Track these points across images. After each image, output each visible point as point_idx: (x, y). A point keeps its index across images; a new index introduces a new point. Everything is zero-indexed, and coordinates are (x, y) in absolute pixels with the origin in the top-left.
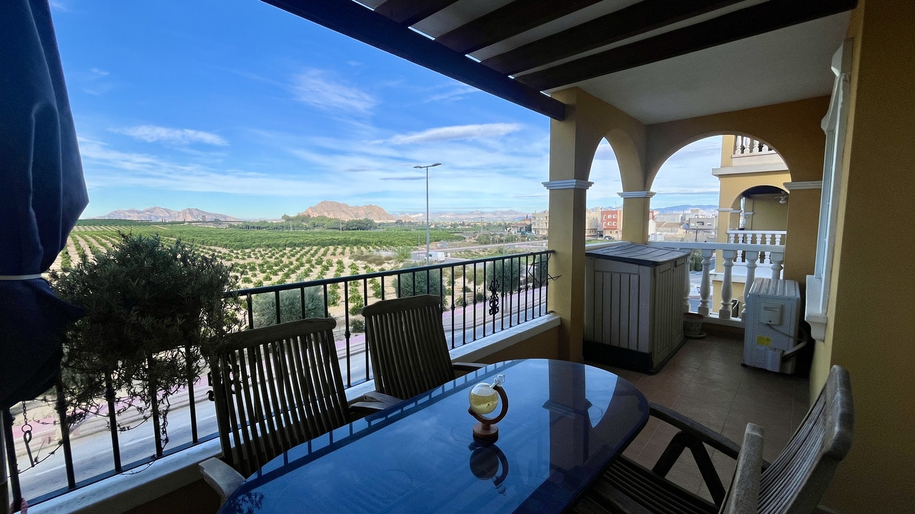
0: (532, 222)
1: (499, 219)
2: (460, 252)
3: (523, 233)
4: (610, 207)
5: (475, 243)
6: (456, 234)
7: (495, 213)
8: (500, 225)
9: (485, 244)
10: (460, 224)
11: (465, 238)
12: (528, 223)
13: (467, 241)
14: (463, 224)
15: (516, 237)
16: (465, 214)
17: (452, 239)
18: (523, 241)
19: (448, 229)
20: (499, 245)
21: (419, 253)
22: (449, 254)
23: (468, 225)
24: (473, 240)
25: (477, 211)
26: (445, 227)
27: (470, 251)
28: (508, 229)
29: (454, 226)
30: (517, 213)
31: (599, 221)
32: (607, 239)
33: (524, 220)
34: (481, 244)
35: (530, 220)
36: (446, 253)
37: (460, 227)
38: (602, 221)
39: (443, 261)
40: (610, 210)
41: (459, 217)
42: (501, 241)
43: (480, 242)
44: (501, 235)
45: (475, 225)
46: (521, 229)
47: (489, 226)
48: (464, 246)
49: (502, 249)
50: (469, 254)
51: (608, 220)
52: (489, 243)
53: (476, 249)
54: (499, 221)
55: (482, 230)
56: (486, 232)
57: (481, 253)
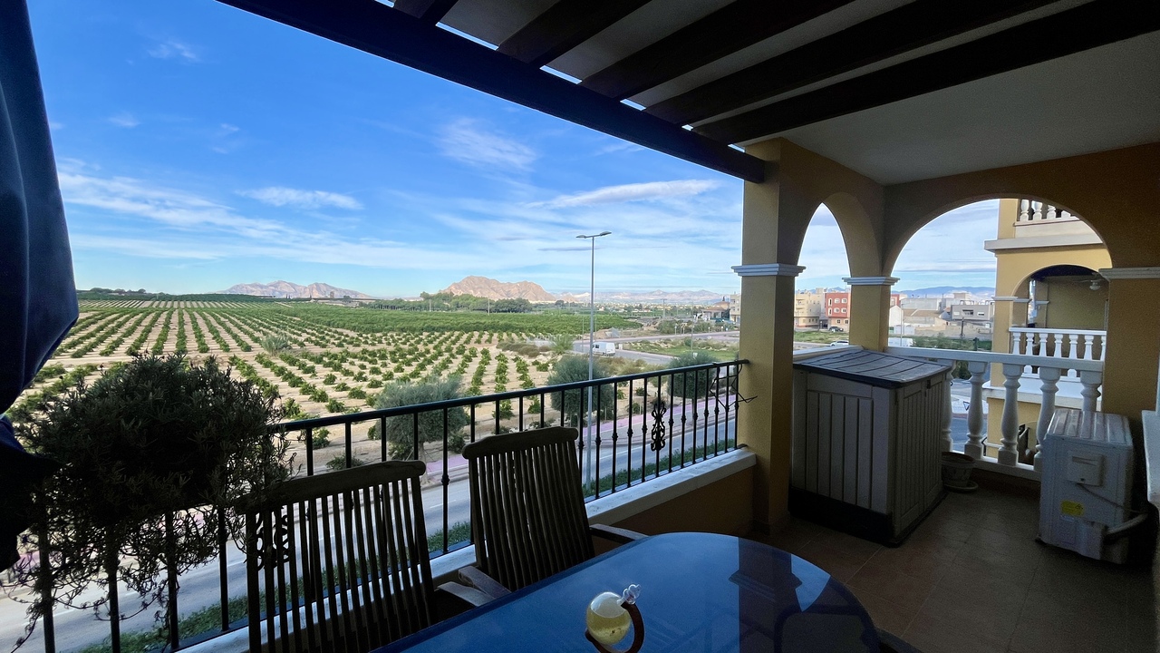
0: (731, 306)
1: (687, 302)
2: (635, 343)
3: (718, 321)
4: (838, 288)
5: (655, 332)
6: (630, 320)
7: (681, 294)
8: (688, 310)
9: (668, 333)
10: (636, 307)
11: (642, 326)
12: (725, 307)
13: (645, 329)
14: (640, 308)
15: (709, 325)
16: (644, 294)
17: (626, 326)
18: (718, 331)
19: (621, 314)
20: (686, 335)
21: (583, 344)
22: (620, 346)
23: (646, 309)
24: (652, 328)
25: (659, 291)
26: (617, 310)
27: (648, 343)
28: (699, 315)
29: (629, 309)
30: (710, 294)
31: (823, 307)
32: (834, 330)
33: (720, 303)
34: (663, 333)
35: (728, 304)
36: (617, 345)
37: (636, 311)
38: (826, 306)
39: (612, 355)
40: (837, 291)
41: (636, 298)
42: (689, 330)
43: (661, 330)
44: (689, 323)
45: (656, 308)
46: (715, 315)
47: (673, 311)
48: (640, 336)
49: (690, 341)
50: (647, 347)
51: (835, 306)
52: (673, 333)
53: (655, 339)
54: (687, 304)
55: (664, 316)
56: (669, 318)
57: (662, 346)
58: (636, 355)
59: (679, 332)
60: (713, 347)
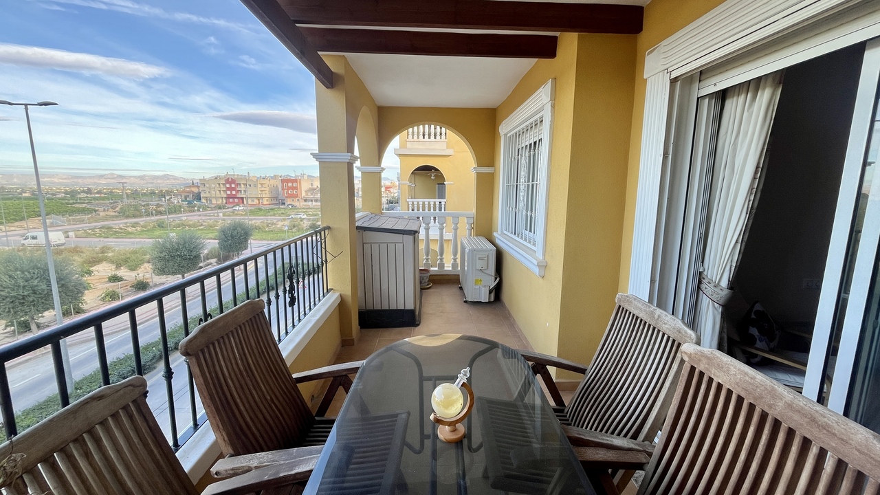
0: (201, 189)
1: (150, 185)
2: (92, 230)
3: (189, 203)
5: (117, 217)
6: (77, 206)
7: (142, 178)
8: (153, 193)
9: (134, 216)
10: (83, 192)
11: (96, 211)
12: (196, 190)
13: (101, 214)
14: (89, 192)
15: (180, 206)
16: (90, 177)
17: (72, 212)
18: (191, 212)
19: (60, 199)
20: (157, 217)
22: (71, 234)
23: (97, 193)
24: (111, 213)
25: (112, 174)
26: (53, 195)
27: (109, 228)
28: (167, 198)
29: (73, 194)
30: (175, 178)
31: (280, 189)
33: (190, 187)
34: (128, 217)
35: (198, 187)
36: (66, 232)
37: (83, 195)
38: (283, 189)
39: (62, 245)
40: (289, 178)
41: (80, 181)
42: (160, 213)
43: (124, 214)
44: (158, 206)
45: (111, 192)
46: (186, 197)
47: (135, 194)
48: (96, 221)
49: (163, 223)
50: (108, 231)
51: (289, 188)
52: (141, 216)
53: (119, 223)
54: (150, 187)
55: (125, 200)
56: (133, 202)
57: (130, 229)
58: (97, 243)
59: (148, 215)
60: (189, 226)
